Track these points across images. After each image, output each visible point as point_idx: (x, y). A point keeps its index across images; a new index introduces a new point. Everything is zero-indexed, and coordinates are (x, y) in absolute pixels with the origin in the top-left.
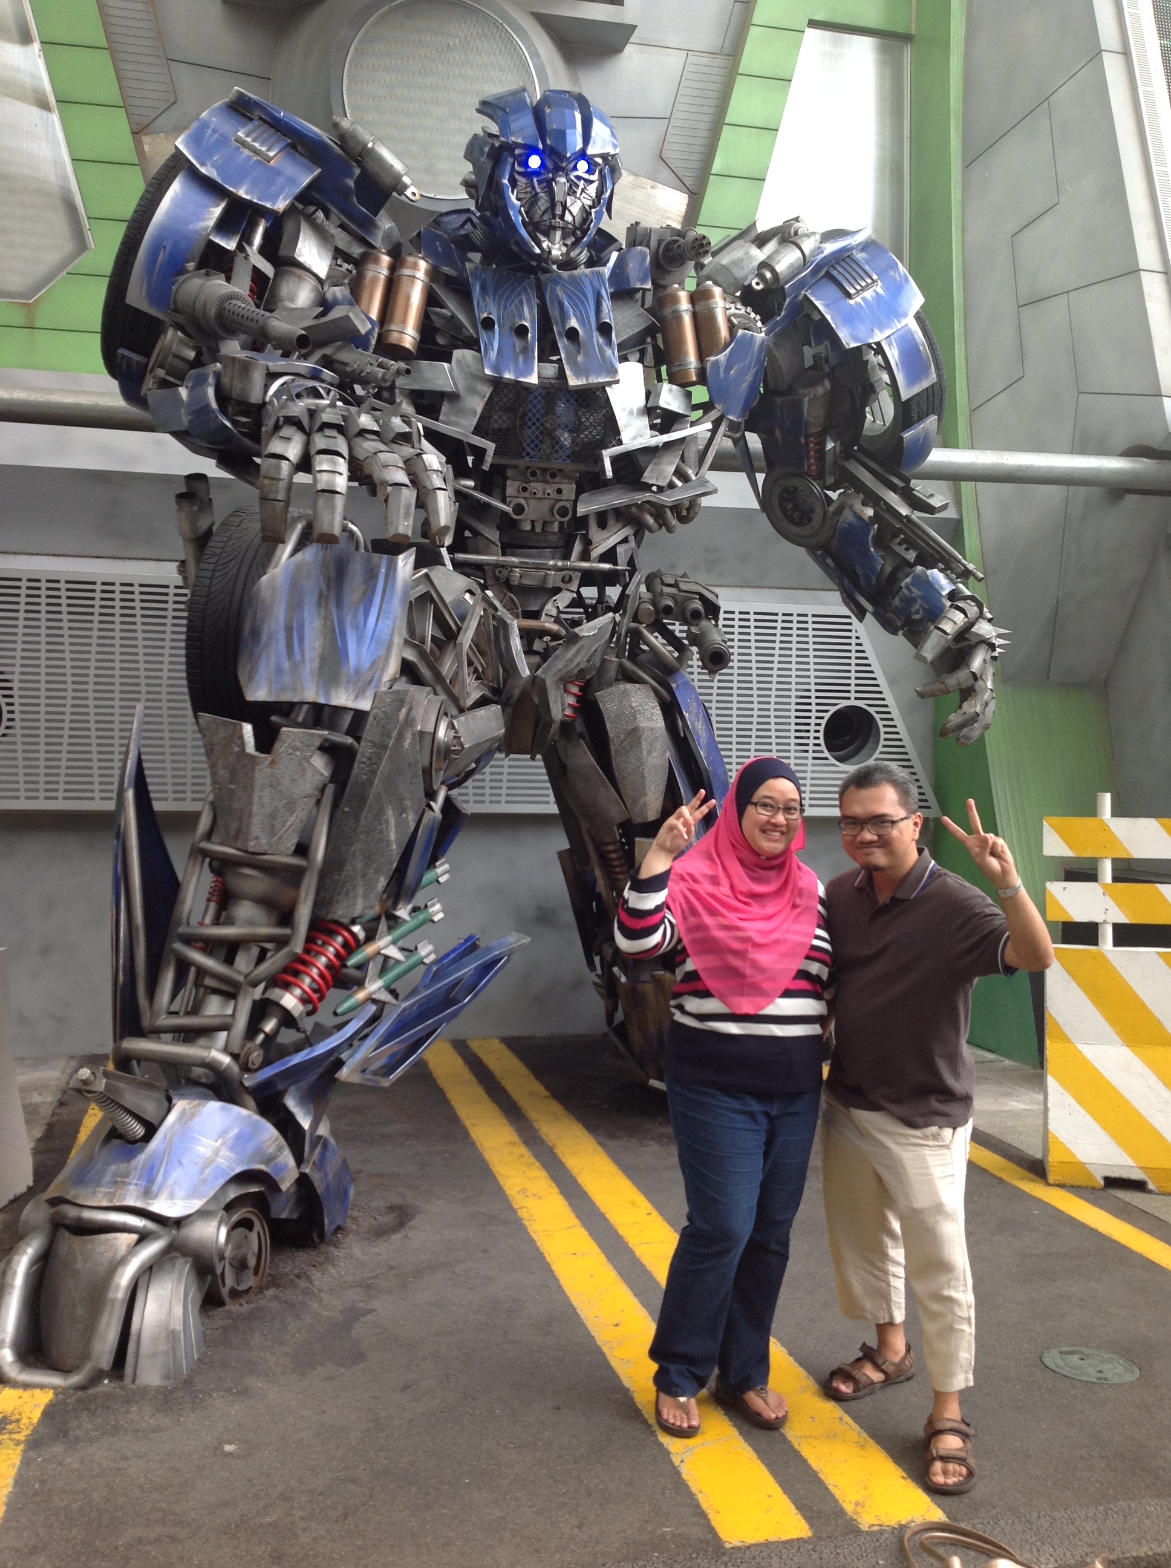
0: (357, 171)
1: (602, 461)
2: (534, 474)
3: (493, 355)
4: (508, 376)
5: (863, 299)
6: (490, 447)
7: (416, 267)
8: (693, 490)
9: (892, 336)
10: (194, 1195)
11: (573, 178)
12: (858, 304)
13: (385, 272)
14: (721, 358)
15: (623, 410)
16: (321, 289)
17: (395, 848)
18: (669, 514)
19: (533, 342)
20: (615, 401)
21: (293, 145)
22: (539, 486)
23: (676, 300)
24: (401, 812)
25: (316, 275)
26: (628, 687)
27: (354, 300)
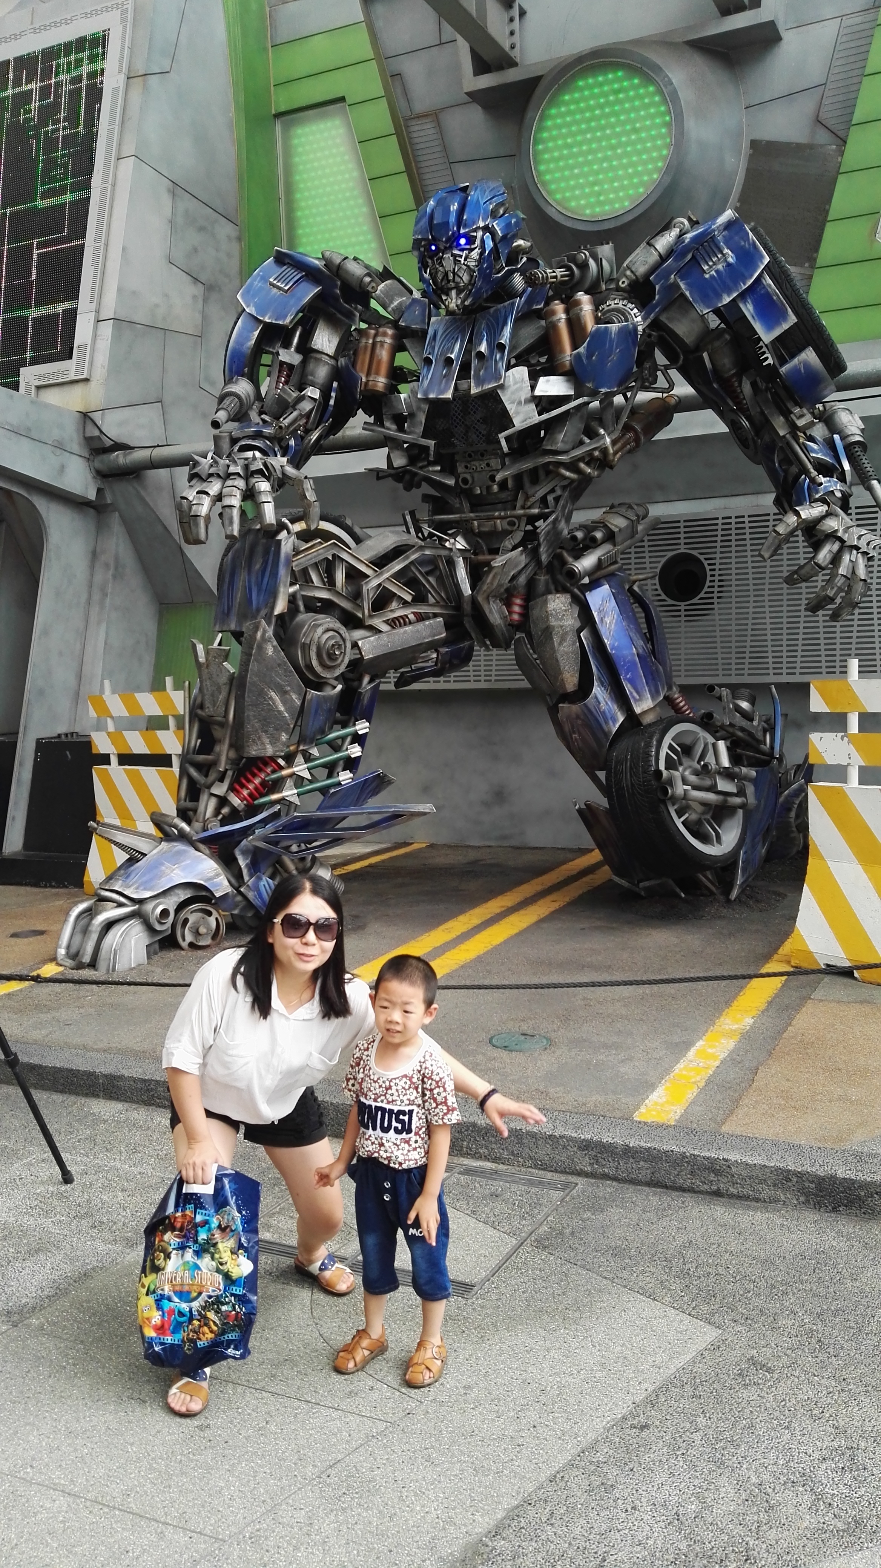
0: (339, 283)
1: (499, 442)
2: (470, 456)
3: (426, 383)
4: (431, 396)
5: (717, 271)
6: (431, 443)
7: (385, 334)
8: (589, 445)
9: (743, 296)
10: (150, 889)
11: (456, 252)
12: (712, 277)
13: (371, 341)
14: (581, 350)
15: (513, 403)
16: (332, 362)
17: (287, 715)
18: (582, 465)
19: (456, 367)
20: (506, 398)
21: (306, 275)
22: (477, 463)
23: (553, 313)
24: (283, 693)
25: (327, 355)
26: (550, 597)
27: (354, 364)
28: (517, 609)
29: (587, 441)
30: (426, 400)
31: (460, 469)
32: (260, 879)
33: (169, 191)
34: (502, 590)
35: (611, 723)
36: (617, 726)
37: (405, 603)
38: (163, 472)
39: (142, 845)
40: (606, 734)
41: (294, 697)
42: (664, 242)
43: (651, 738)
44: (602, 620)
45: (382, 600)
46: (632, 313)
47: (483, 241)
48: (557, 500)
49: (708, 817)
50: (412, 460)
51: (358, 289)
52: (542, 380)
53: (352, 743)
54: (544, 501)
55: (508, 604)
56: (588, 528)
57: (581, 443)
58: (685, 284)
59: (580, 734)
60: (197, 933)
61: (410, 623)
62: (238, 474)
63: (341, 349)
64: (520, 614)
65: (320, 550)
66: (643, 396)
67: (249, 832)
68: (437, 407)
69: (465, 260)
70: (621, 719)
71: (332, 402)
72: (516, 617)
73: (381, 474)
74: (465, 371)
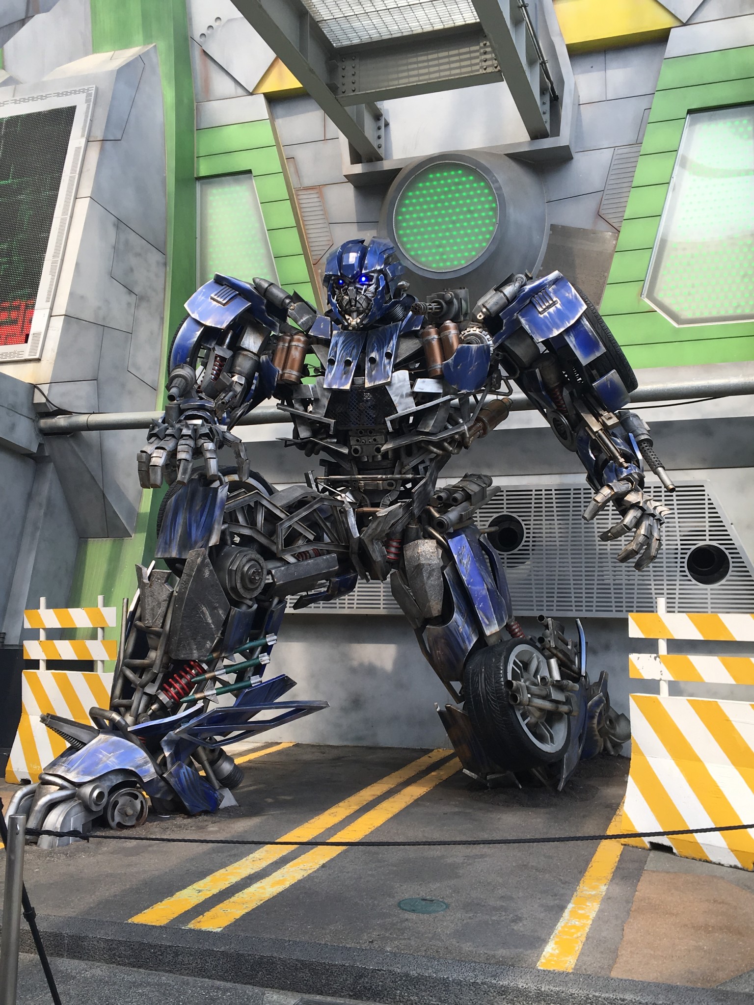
0: (265, 301)
1: (385, 423)
2: (361, 433)
3: (330, 377)
4: (334, 387)
5: (548, 313)
6: (332, 421)
7: (299, 340)
8: (451, 431)
9: (567, 331)
10: (89, 774)
11: (358, 286)
12: (545, 317)
13: (287, 345)
14: (449, 361)
15: (397, 396)
16: (256, 358)
17: (213, 626)
18: (446, 444)
19: (353, 367)
20: (393, 393)
21: (239, 294)
22: (366, 438)
23: (429, 334)
24: (212, 609)
25: (252, 352)
26: (420, 541)
27: (273, 360)
28: (393, 550)
29: (450, 427)
30: (330, 390)
31: (353, 442)
32: (180, 767)
33: (114, 225)
34: (384, 534)
35: (467, 642)
36: (472, 645)
37: (309, 541)
38: (94, 433)
39: (83, 735)
40: (463, 651)
41: (221, 612)
42: (509, 290)
43: (500, 655)
44: (460, 561)
45: (292, 538)
46: (486, 338)
47: (378, 280)
48: (426, 469)
49: (543, 720)
50: (315, 434)
51: (280, 307)
52: (419, 381)
53: (262, 652)
54: (415, 470)
55: (387, 545)
56: (451, 490)
57: (446, 428)
58: (526, 320)
59: (442, 651)
60: (124, 814)
61: (310, 558)
62: (189, 436)
63: (263, 349)
64: (395, 554)
65: (244, 498)
66: (490, 397)
67: (175, 726)
68: (337, 395)
69: (365, 292)
70: (475, 640)
71: (253, 387)
72: (392, 556)
73: (288, 443)
74: (360, 372)
